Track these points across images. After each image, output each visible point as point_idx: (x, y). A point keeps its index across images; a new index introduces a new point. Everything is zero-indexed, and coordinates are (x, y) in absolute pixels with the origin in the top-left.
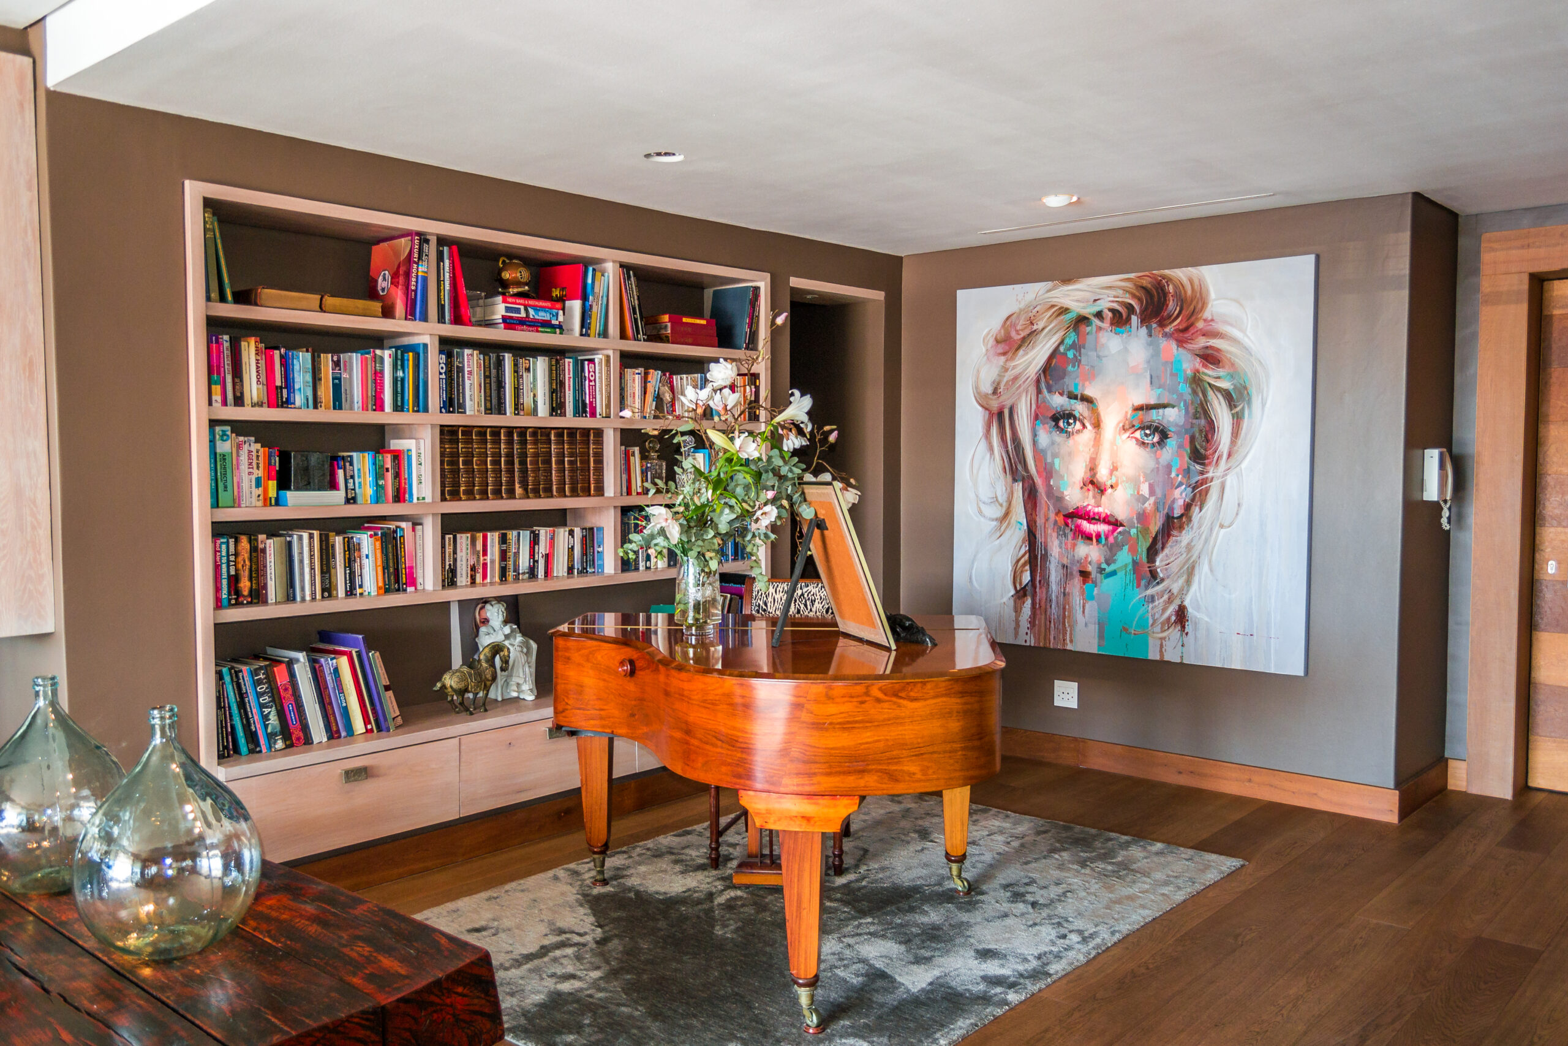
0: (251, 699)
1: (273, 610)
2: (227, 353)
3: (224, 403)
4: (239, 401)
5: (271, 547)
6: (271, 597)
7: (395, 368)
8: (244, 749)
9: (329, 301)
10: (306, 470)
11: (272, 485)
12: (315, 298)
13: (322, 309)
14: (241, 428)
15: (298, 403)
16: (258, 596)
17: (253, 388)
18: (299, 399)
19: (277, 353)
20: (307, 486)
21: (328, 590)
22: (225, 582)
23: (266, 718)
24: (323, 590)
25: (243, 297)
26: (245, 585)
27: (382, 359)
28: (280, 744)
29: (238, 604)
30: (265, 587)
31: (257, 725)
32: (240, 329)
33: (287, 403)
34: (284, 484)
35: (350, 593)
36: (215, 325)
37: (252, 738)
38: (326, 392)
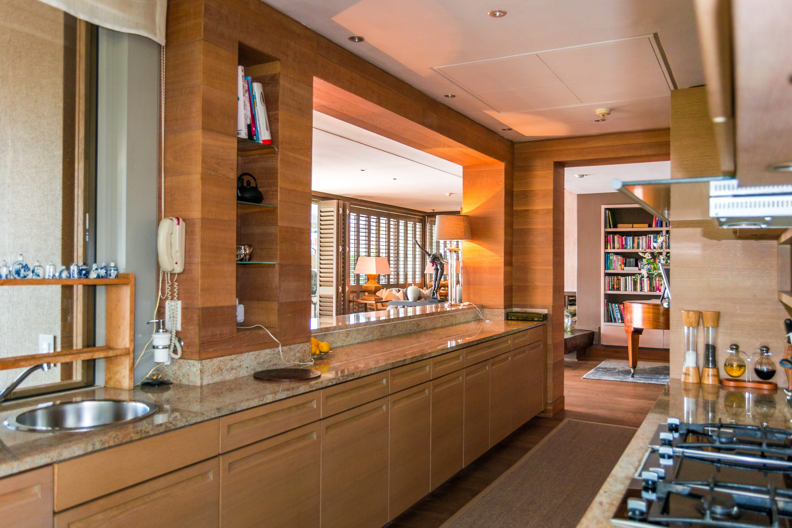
0: (614, 311)
1: (622, 292)
2: (612, 238)
3: (611, 249)
4: (614, 248)
5: (622, 279)
6: (622, 289)
7: (654, 239)
8: (613, 321)
9: (635, 225)
10: (630, 262)
11: (623, 266)
12: (631, 225)
13: (633, 227)
14: (616, 254)
15: (628, 248)
16: (619, 289)
17: (617, 245)
18: (628, 247)
19: (624, 238)
20: (630, 266)
21: (635, 289)
22: (611, 286)
23: (617, 315)
24: (634, 290)
25: (615, 226)
26: (615, 287)
27: (651, 237)
28: (620, 321)
29: (614, 290)
30: (620, 287)
31: (616, 316)
32: (615, 233)
33: (626, 248)
34: (625, 266)
35: (641, 290)
36: (607, 233)
37: (615, 319)
38: (635, 245)
